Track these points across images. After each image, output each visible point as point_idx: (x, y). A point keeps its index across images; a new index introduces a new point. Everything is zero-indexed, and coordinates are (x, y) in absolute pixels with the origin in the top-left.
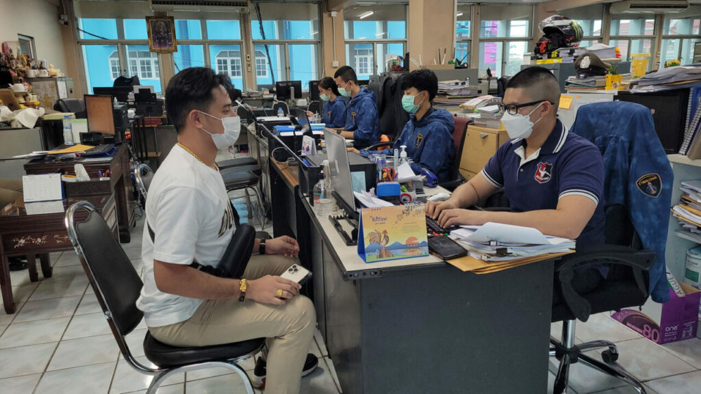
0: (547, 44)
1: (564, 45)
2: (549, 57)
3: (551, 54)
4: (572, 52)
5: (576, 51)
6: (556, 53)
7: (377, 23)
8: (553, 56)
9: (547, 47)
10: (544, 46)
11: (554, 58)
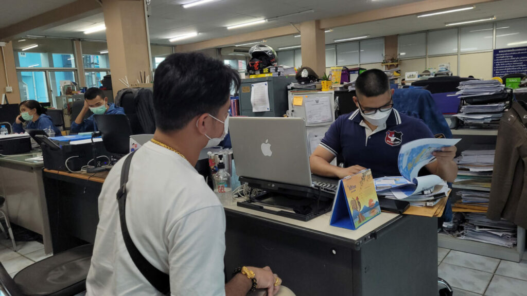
0: (259, 64)
1: (270, 65)
2: (262, 72)
3: (263, 71)
4: (276, 70)
5: (279, 68)
6: (267, 70)
7: (41, 55)
8: (264, 72)
9: (259, 66)
10: (257, 65)
11: (266, 73)
